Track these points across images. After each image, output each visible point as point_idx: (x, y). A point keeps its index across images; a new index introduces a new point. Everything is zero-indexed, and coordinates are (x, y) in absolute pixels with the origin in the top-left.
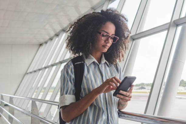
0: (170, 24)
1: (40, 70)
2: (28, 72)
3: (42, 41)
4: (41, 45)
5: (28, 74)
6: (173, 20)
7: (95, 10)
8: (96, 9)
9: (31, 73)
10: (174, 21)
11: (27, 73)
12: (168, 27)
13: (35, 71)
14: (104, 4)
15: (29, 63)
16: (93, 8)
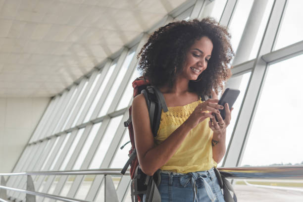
0: (255, 61)
1: (48, 139)
2: (31, 142)
3: (54, 92)
4: (52, 98)
5: (30, 145)
6: (261, 55)
7: (174, 18)
8: (176, 17)
9: (35, 143)
10: (262, 57)
11: (28, 145)
12: (252, 67)
13: (41, 141)
14: (194, 5)
15: (33, 127)
16: (170, 15)
